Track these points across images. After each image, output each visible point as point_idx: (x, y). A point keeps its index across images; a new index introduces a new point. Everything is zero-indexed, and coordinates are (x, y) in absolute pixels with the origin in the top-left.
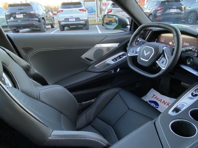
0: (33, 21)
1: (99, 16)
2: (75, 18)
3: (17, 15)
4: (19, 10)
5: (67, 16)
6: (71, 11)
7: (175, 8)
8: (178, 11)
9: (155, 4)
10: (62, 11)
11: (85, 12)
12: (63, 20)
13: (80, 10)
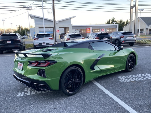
0: (18, 45)
1: (57, 41)
2: (46, 43)
3: (7, 41)
4: (9, 38)
5: (41, 42)
6: (44, 39)
7: (106, 38)
8: (108, 40)
9: (95, 35)
10: (38, 39)
11: (52, 40)
12: (38, 44)
13: (49, 39)
